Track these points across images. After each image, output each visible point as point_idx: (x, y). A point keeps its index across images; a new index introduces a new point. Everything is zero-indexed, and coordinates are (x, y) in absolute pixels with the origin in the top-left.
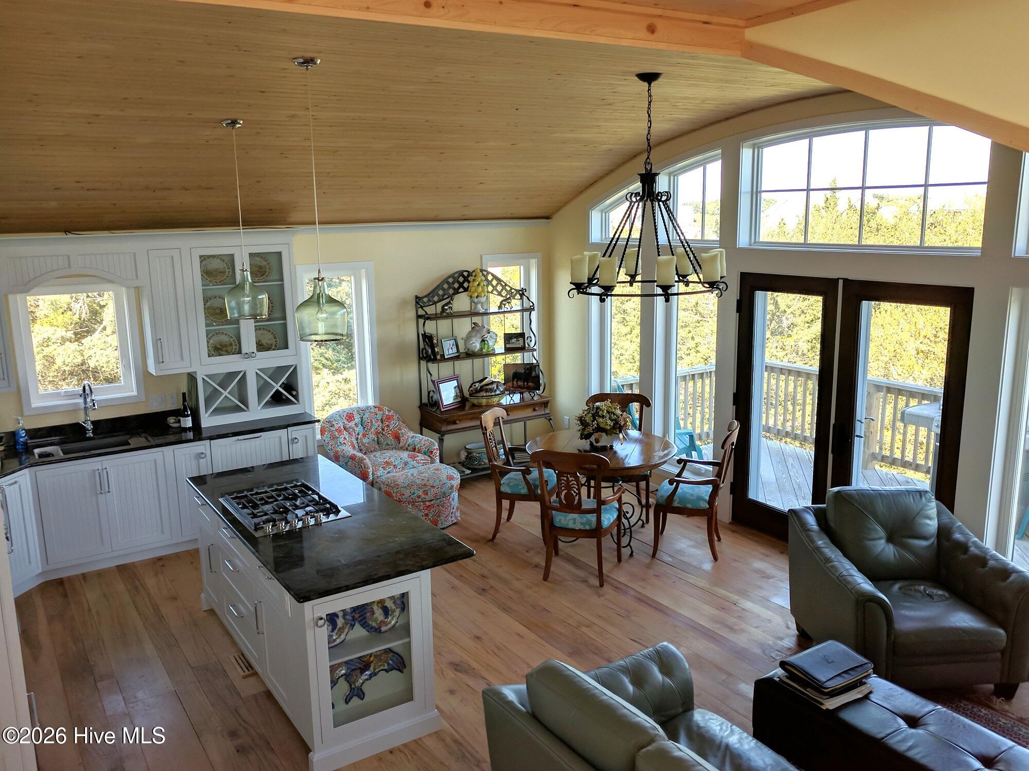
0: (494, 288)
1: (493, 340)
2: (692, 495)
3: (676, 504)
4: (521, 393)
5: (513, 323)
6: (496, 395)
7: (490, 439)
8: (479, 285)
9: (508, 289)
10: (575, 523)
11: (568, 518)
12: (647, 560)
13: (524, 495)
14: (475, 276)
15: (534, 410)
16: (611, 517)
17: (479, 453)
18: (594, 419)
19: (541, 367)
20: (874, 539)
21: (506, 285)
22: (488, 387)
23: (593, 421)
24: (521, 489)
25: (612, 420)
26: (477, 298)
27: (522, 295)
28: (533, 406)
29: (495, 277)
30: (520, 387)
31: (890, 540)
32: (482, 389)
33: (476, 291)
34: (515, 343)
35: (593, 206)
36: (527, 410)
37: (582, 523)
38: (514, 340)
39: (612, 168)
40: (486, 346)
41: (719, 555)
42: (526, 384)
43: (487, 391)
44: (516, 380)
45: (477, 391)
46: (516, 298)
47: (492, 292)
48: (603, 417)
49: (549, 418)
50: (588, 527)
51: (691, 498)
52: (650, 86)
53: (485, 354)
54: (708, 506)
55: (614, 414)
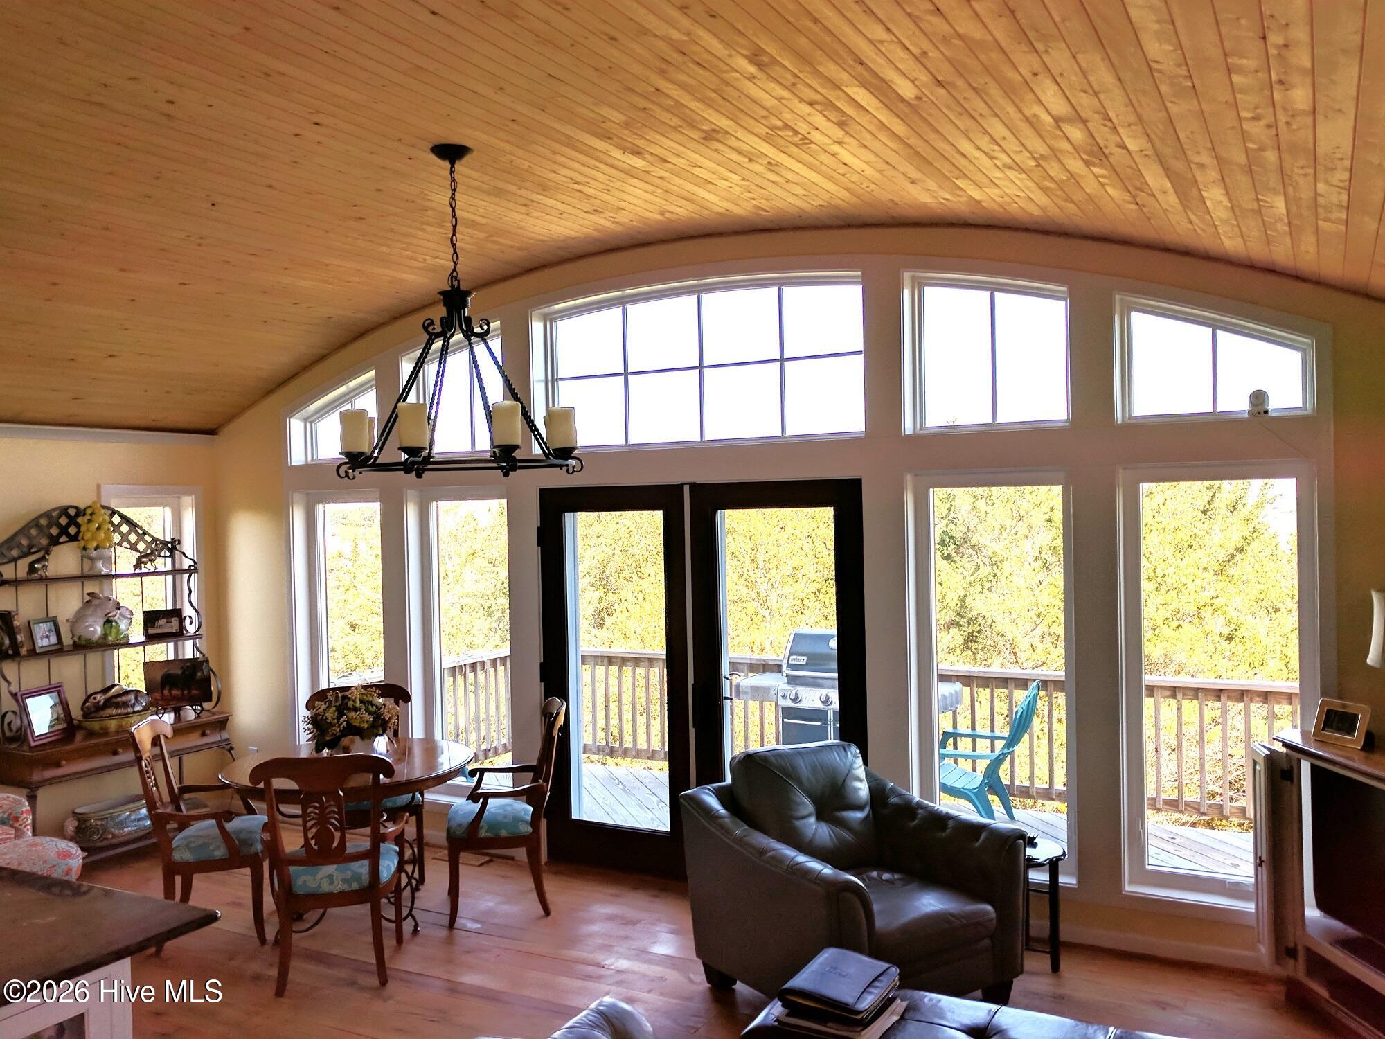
0: (124, 537)
1: (126, 621)
2: (505, 817)
3: (483, 833)
4: (177, 710)
5: (157, 594)
6: (134, 712)
7: (147, 772)
8: (99, 528)
9: (148, 539)
10: (332, 883)
11: (319, 877)
12: (444, 933)
13: (220, 860)
14: (92, 514)
15: (204, 734)
16: (391, 864)
17: (102, 819)
18: (341, 714)
19: (212, 665)
20: (803, 818)
21: (144, 533)
22: (119, 699)
23: (339, 719)
24: (213, 850)
25: (370, 713)
26: (96, 549)
27: (172, 551)
28: (200, 728)
29: (126, 520)
30: (174, 698)
31: (820, 818)
32: (109, 703)
33: (93, 538)
34: (163, 626)
35: (293, 410)
36: (192, 735)
37: (344, 881)
38: (162, 622)
39: (326, 352)
40: (114, 630)
41: (551, 907)
42: (186, 692)
43: (117, 706)
44: (167, 688)
45: (99, 708)
46: (162, 554)
47: (120, 544)
48: (356, 709)
49: (228, 747)
50: (355, 886)
51: (506, 820)
52: (453, 166)
53: (111, 643)
54: (530, 829)
55: (372, 705)
